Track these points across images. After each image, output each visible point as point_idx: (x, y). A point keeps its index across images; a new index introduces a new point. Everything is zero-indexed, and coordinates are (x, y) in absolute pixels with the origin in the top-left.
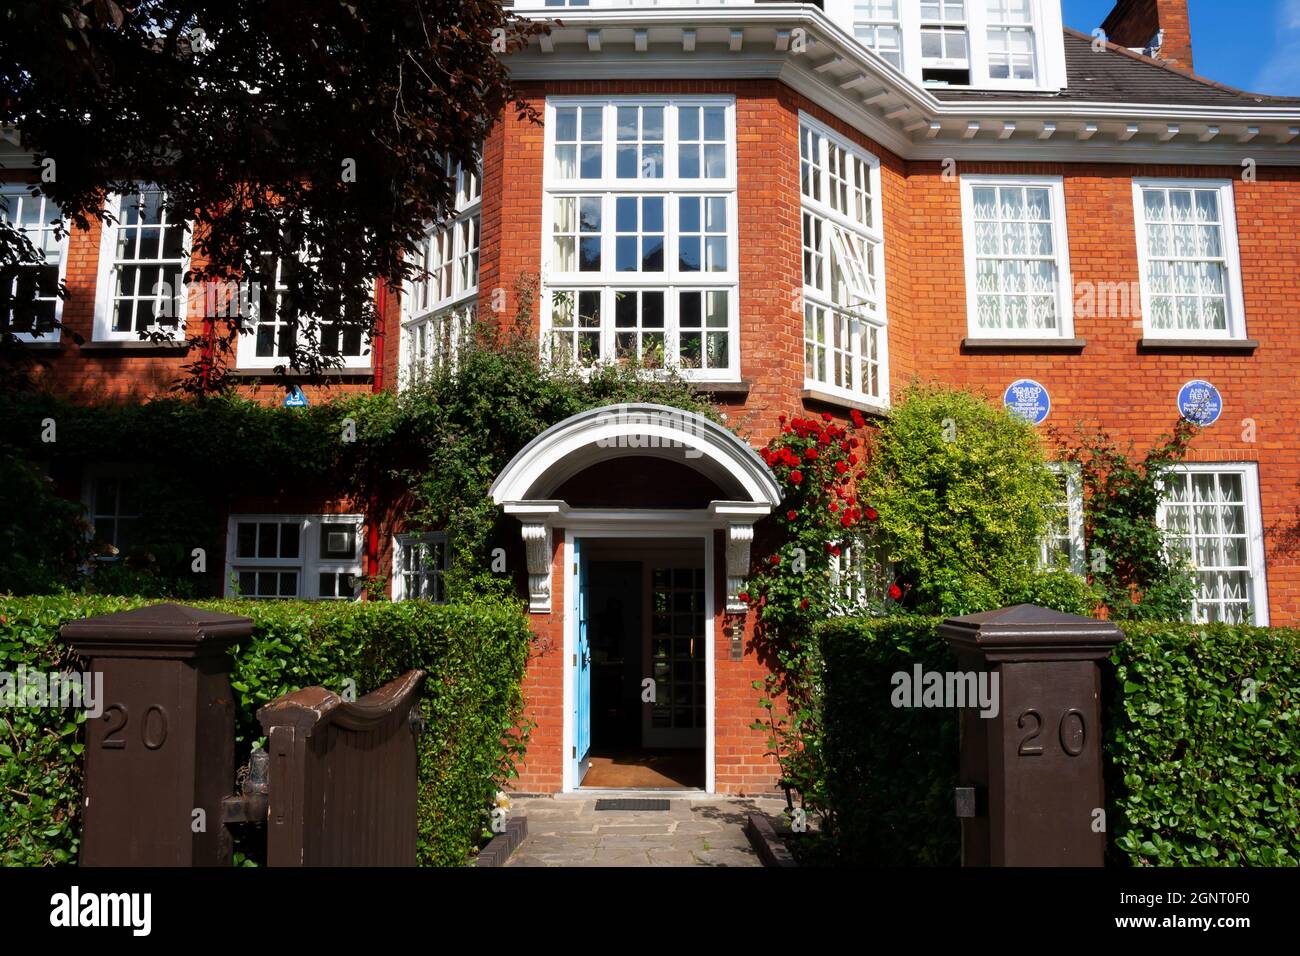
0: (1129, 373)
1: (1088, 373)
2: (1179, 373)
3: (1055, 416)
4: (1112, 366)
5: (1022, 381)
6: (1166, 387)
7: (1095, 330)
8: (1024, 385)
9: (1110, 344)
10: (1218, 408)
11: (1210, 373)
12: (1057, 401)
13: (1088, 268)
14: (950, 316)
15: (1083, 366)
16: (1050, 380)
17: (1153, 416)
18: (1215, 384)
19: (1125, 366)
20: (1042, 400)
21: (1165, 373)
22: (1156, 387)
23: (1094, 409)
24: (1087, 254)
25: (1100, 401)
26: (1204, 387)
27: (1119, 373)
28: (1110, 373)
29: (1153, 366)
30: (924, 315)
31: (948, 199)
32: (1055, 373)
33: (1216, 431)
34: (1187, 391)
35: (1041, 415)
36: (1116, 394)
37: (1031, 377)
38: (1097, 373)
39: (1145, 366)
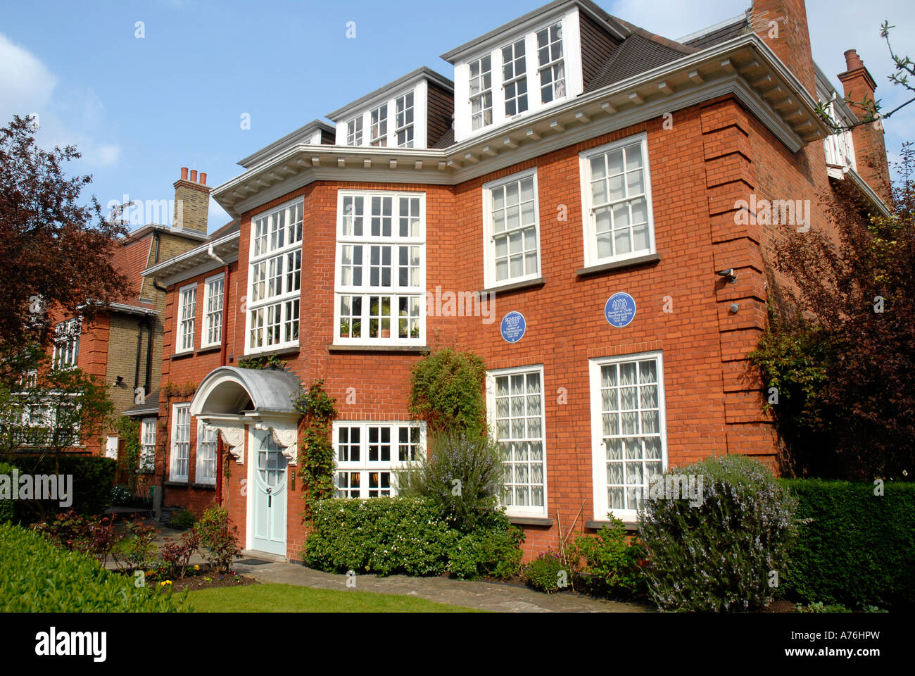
0: (573, 296)
1: (548, 300)
2: (606, 290)
3: (529, 334)
4: (563, 293)
5: (510, 313)
6: (597, 302)
7: (554, 269)
8: (511, 316)
9: (562, 277)
10: (633, 312)
11: (627, 286)
12: (530, 323)
13: (550, 226)
14: (475, 278)
15: (546, 296)
16: (525, 309)
17: (588, 325)
18: (631, 294)
19: (571, 291)
20: (521, 324)
21: (597, 291)
22: (592, 303)
23: (551, 325)
24: (550, 217)
25: (555, 319)
26: (623, 297)
27: (568, 297)
28: (561, 298)
29: (589, 287)
30: (461, 280)
31: (475, 202)
32: (529, 304)
33: (631, 330)
34: (611, 302)
35: (521, 333)
36: (565, 313)
37: (516, 310)
38: (554, 300)
39: (585, 288)
